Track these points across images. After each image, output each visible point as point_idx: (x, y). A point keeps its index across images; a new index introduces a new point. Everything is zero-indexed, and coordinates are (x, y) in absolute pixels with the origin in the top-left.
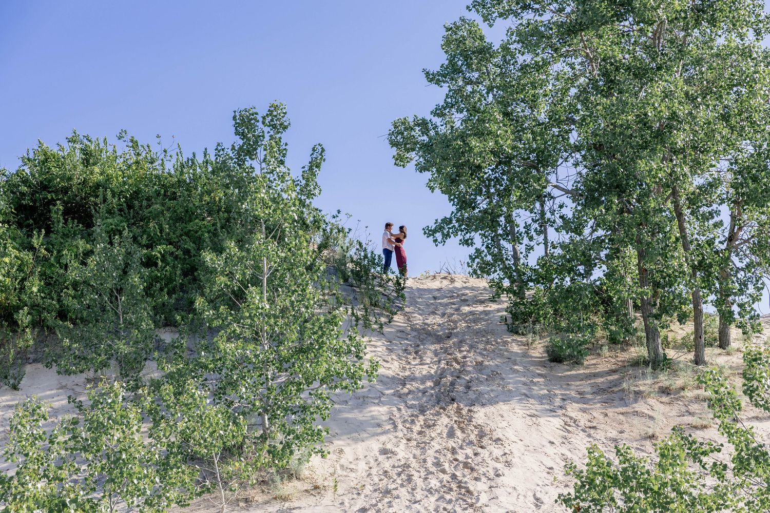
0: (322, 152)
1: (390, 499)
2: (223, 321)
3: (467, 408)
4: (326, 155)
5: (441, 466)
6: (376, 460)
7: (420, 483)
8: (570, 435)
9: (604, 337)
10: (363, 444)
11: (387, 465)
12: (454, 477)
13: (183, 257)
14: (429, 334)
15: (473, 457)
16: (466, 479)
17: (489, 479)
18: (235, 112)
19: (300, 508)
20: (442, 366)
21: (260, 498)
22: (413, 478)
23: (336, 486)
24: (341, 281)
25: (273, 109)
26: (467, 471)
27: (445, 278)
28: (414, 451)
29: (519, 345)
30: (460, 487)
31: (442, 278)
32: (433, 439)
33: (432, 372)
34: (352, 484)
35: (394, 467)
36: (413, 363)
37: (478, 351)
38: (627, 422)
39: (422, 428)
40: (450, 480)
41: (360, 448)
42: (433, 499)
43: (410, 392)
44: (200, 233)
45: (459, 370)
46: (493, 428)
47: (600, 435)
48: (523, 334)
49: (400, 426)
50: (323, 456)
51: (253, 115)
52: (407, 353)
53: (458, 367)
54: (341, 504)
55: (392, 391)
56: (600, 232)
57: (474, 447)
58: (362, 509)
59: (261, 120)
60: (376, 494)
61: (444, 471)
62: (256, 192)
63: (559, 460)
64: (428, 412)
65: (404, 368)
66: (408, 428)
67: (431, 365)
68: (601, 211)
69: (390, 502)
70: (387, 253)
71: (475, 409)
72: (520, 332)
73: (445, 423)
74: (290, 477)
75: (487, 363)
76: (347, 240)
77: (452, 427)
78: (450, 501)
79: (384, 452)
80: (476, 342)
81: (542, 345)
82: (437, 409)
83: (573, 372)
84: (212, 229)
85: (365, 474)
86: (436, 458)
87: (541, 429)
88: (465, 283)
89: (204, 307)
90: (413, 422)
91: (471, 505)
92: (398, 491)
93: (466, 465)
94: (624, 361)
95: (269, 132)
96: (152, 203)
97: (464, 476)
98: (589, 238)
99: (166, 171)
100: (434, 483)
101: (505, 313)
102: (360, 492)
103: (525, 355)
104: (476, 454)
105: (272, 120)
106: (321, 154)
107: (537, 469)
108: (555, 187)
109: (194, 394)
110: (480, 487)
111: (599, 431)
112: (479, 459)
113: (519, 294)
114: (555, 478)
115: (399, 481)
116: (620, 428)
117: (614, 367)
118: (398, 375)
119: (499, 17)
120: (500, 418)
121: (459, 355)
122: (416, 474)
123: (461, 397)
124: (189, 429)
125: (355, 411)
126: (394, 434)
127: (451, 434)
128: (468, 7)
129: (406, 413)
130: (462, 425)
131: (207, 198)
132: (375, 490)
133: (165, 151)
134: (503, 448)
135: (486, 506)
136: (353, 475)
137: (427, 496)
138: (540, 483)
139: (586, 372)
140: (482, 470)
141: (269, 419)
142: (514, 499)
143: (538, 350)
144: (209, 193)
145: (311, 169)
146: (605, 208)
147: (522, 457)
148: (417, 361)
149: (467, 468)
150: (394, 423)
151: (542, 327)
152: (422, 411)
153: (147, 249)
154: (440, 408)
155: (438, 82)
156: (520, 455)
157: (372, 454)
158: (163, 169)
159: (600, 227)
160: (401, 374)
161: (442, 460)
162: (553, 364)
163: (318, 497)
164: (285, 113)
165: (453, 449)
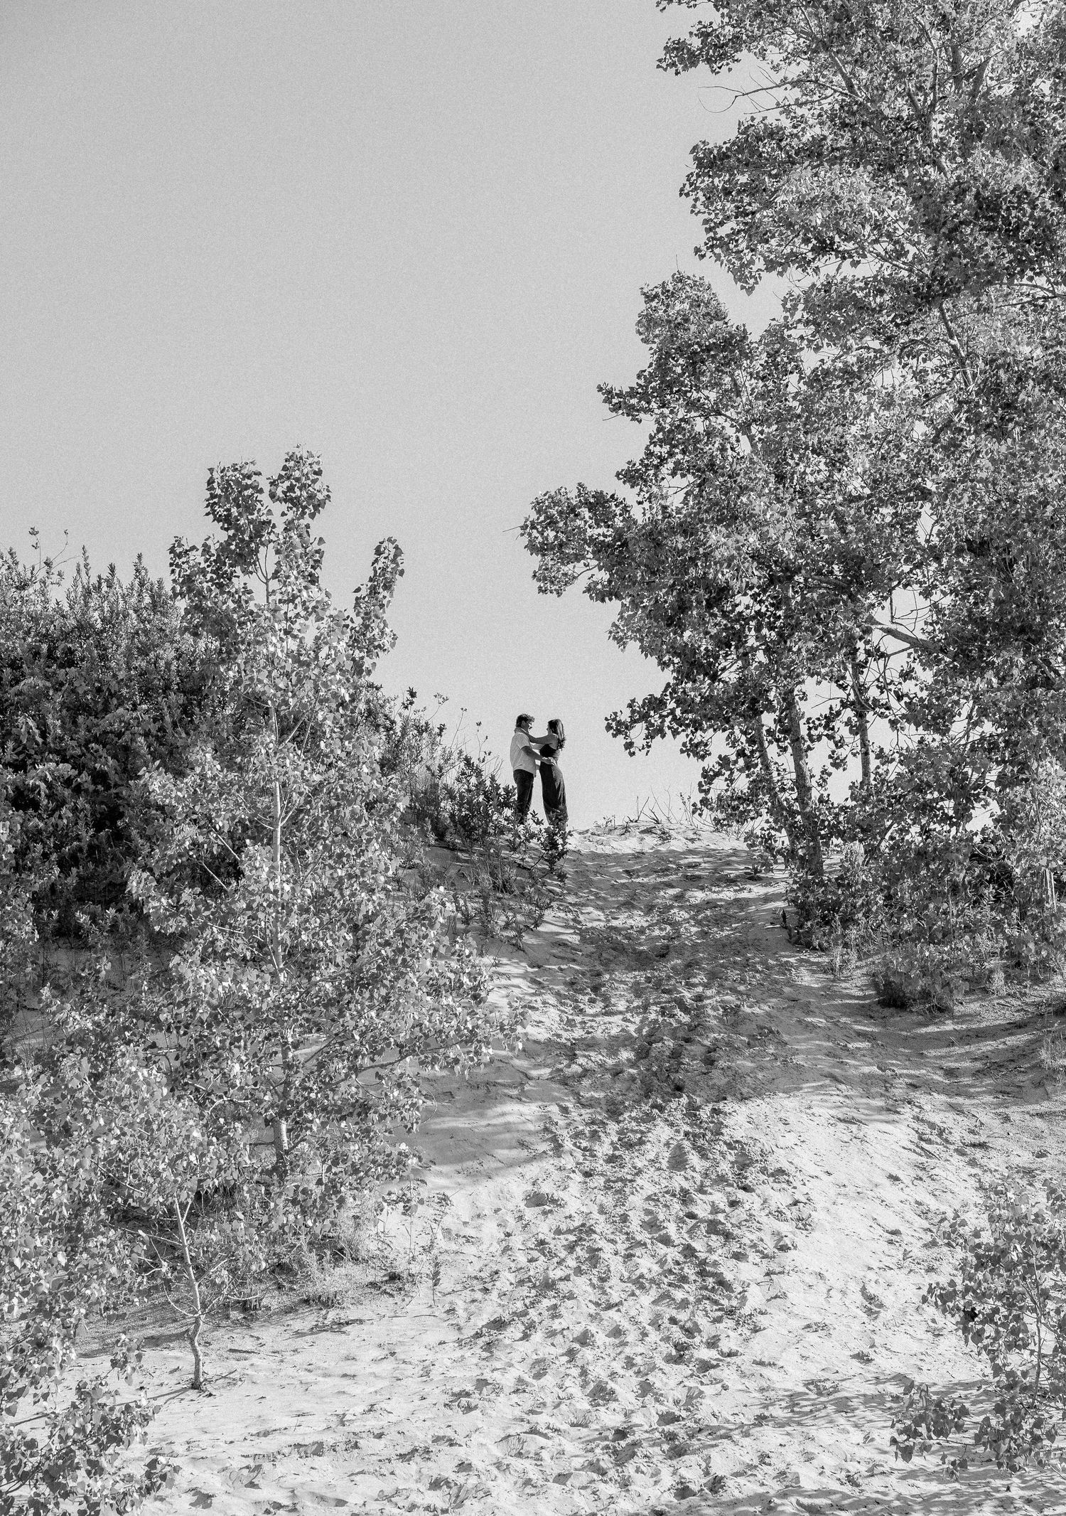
0: (396, 556)
1: (554, 1301)
2: (190, 920)
3: (710, 1106)
4: (406, 562)
5: (659, 1228)
6: (521, 1218)
7: (616, 1266)
8: (932, 1162)
9: (994, 954)
10: (490, 1184)
11: (544, 1228)
12: (689, 1251)
13: (92, 788)
14: (619, 948)
15: (728, 1209)
16: (714, 1257)
17: (765, 1257)
18: (211, 470)
19: (361, 1322)
20: (653, 1016)
21: (273, 1301)
22: (601, 1254)
23: (437, 1273)
24: (432, 838)
25: (292, 464)
26: (715, 1240)
27: (648, 831)
28: (601, 1198)
29: (814, 972)
30: (702, 1274)
31: (642, 832)
32: (639, 1172)
33: (632, 1029)
34: (472, 1270)
35: (558, 1232)
36: (590, 1011)
37: (727, 984)
38: (1052, 1133)
39: (615, 1149)
40: (681, 1258)
41: (485, 1193)
42: (646, 1299)
43: (586, 1072)
44: (127, 737)
45: (689, 1026)
46: (767, 1148)
47: (995, 1161)
48: (822, 949)
49: (568, 1145)
50: (407, 1211)
51: (249, 477)
52: (576, 991)
53: (685, 1019)
54: (448, 1312)
55: (548, 1071)
56: (988, 728)
57: (728, 1189)
58: (495, 1322)
59: (267, 488)
60: (524, 1291)
61: (666, 1241)
62: (258, 643)
63: (910, 1216)
64: (626, 1115)
65: (571, 1023)
66: (585, 1149)
67: (628, 1015)
68: (989, 682)
69: (555, 1307)
70: (524, 779)
71: (727, 1106)
72: (816, 943)
73: (664, 1138)
74: (338, 1255)
75: (748, 1010)
76: (438, 752)
77: (680, 1147)
78: (684, 1304)
79: (536, 1200)
80: (722, 966)
81: (864, 970)
82: (646, 1108)
83: (932, 1029)
84: (153, 728)
85: (496, 1248)
86: (648, 1212)
87: (870, 1151)
88: (692, 840)
89: (148, 890)
90: (594, 1136)
91: (730, 1312)
92: (569, 1284)
93: (713, 1227)
94: (1038, 1005)
95: (283, 514)
96: (23, 675)
97: (711, 1250)
98: (963, 742)
99: (52, 605)
100: (646, 1265)
101: (781, 904)
102: (489, 1286)
103: (828, 993)
104: (734, 1204)
105: (291, 489)
106: (394, 561)
107: (864, 1232)
108: (889, 632)
109: (136, 1076)
110: (747, 1272)
111: (993, 1153)
112: (740, 1214)
113: (811, 863)
114: (906, 1253)
115: (572, 1263)
116: (1037, 1145)
117: (1018, 1017)
118: (559, 1036)
119: (768, 269)
120: (781, 1126)
121: (687, 995)
122: (608, 1248)
123: (696, 1083)
124: (124, 1153)
125: (470, 1113)
126: (556, 1161)
127: (678, 1162)
128: (697, 250)
129: (580, 1116)
130: (701, 1142)
131: (140, 663)
132: (521, 1283)
133: (48, 564)
134: (791, 1190)
135: (762, 1313)
136: (470, 1250)
137: (633, 1294)
138: (875, 1265)
139: (958, 1027)
140: (748, 1237)
141: (289, 1131)
142: (822, 1299)
143: (855, 984)
144: (144, 652)
145: (373, 591)
146: (996, 675)
147: (834, 1208)
148: (599, 1007)
149: (717, 1233)
150: (554, 1139)
151: (861, 933)
152: (614, 1112)
153: (16, 771)
154: (653, 1107)
155: (632, 412)
156: (828, 1205)
157: (511, 1206)
158: (47, 601)
159: (986, 716)
160: (565, 1035)
161: (661, 1217)
162: (887, 1012)
163: (398, 1298)
164: (319, 473)
165: (685, 1192)
